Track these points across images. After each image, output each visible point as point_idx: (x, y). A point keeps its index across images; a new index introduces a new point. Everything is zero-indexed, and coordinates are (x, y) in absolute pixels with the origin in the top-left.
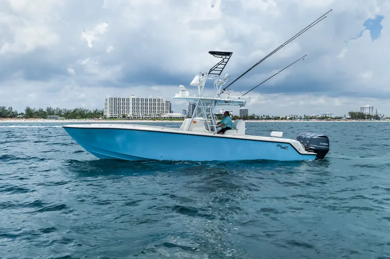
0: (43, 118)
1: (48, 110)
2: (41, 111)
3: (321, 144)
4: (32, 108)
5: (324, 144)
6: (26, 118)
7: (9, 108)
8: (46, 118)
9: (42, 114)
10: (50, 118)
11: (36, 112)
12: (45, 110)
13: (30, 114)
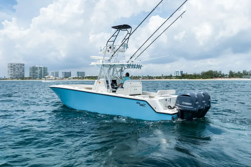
0: (240, 77)
1: (243, 72)
2: (239, 73)
3: (183, 103)
4: (233, 71)
5: (187, 104)
6: (229, 77)
7: (219, 72)
8: (242, 78)
9: (239, 75)
10: (245, 78)
11: (235, 74)
12: (242, 72)
13: (232, 75)
